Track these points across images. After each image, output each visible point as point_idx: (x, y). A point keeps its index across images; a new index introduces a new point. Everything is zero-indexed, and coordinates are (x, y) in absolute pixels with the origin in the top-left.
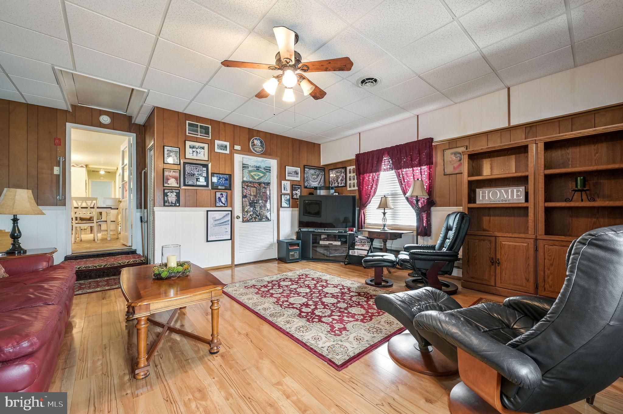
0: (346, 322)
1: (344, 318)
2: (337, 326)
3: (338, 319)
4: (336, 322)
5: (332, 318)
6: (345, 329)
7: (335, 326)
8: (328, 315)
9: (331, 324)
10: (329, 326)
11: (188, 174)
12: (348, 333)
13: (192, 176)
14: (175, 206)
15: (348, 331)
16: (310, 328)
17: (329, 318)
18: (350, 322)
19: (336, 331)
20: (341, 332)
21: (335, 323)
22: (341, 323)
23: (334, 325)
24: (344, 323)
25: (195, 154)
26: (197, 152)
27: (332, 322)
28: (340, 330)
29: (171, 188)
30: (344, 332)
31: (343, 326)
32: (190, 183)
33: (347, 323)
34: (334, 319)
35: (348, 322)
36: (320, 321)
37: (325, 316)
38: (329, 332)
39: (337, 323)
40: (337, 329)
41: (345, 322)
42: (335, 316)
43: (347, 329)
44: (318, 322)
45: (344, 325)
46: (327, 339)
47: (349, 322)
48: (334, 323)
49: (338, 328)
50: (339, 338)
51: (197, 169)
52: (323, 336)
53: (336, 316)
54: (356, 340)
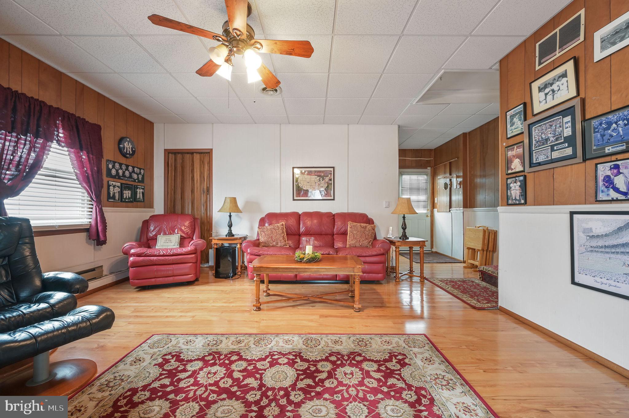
0: (163, 376)
1: (170, 380)
2: (174, 364)
3: (178, 374)
4: (179, 369)
5: (187, 371)
6: (161, 365)
7: (177, 363)
8: (199, 373)
9: (184, 363)
10: (186, 359)
11: (537, 142)
12: (155, 362)
13: (544, 144)
14: (520, 204)
15: (155, 365)
16: (207, 347)
17: (193, 369)
18: (155, 380)
19: (171, 358)
20: (164, 359)
21: (178, 367)
22: (170, 371)
23: (180, 364)
24: (165, 372)
25: (549, 97)
26: (553, 91)
27: (185, 365)
28: (167, 361)
29: (514, 175)
30: (160, 360)
31: (165, 367)
32: (542, 158)
33: (161, 375)
34: (185, 370)
35: (159, 377)
36: (203, 359)
37: (201, 369)
38: (180, 353)
39: (176, 369)
40: (172, 361)
41: (164, 374)
42: (187, 377)
43: (157, 366)
44: (203, 357)
45: (164, 370)
46: (178, 346)
47: (157, 378)
48: (181, 366)
49: (170, 362)
50: (164, 352)
51: (551, 126)
52: (184, 347)
53: (185, 379)
54: (141, 359)
